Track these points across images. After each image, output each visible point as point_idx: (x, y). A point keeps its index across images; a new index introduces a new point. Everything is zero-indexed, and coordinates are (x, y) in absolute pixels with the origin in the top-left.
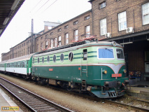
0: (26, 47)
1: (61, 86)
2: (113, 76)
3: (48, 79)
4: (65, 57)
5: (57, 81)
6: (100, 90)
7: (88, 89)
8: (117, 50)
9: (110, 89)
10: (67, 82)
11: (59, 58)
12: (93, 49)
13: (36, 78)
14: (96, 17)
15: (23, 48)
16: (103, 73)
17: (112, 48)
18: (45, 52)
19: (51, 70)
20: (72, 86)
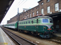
0: (16, 18)
1: (29, 33)
2: (48, 29)
3: (24, 30)
4: (30, 22)
5: (27, 31)
6: (43, 35)
7: (38, 34)
8: (50, 20)
9: (47, 34)
10: (31, 32)
11: (28, 22)
12: (40, 19)
13: (20, 30)
14: (40, 8)
15: (15, 19)
16: (44, 28)
17: (48, 19)
18: (23, 20)
19: (25, 27)
20: (33, 33)
